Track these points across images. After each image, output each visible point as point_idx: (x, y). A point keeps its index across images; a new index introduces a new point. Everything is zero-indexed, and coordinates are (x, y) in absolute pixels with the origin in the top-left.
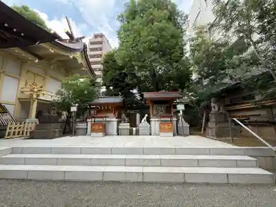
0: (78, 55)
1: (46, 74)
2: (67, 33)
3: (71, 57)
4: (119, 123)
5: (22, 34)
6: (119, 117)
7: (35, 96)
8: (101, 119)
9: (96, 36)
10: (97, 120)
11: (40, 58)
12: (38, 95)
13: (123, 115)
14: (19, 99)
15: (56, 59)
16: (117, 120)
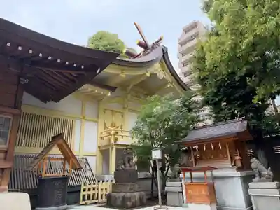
0: (157, 68)
1: (124, 108)
2: (140, 44)
3: (148, 75)
4: (247, 180)
5: (83, 67)
6: (245, 166)
7: (113, 141)
8: (201, 174)
9: (186, 31)
10: (194, 174)
11: (112, 89)
12: (116, 140)
13: (255, 163)
14: (99, 147)
15: (132, 85)
16: (239, 174)
